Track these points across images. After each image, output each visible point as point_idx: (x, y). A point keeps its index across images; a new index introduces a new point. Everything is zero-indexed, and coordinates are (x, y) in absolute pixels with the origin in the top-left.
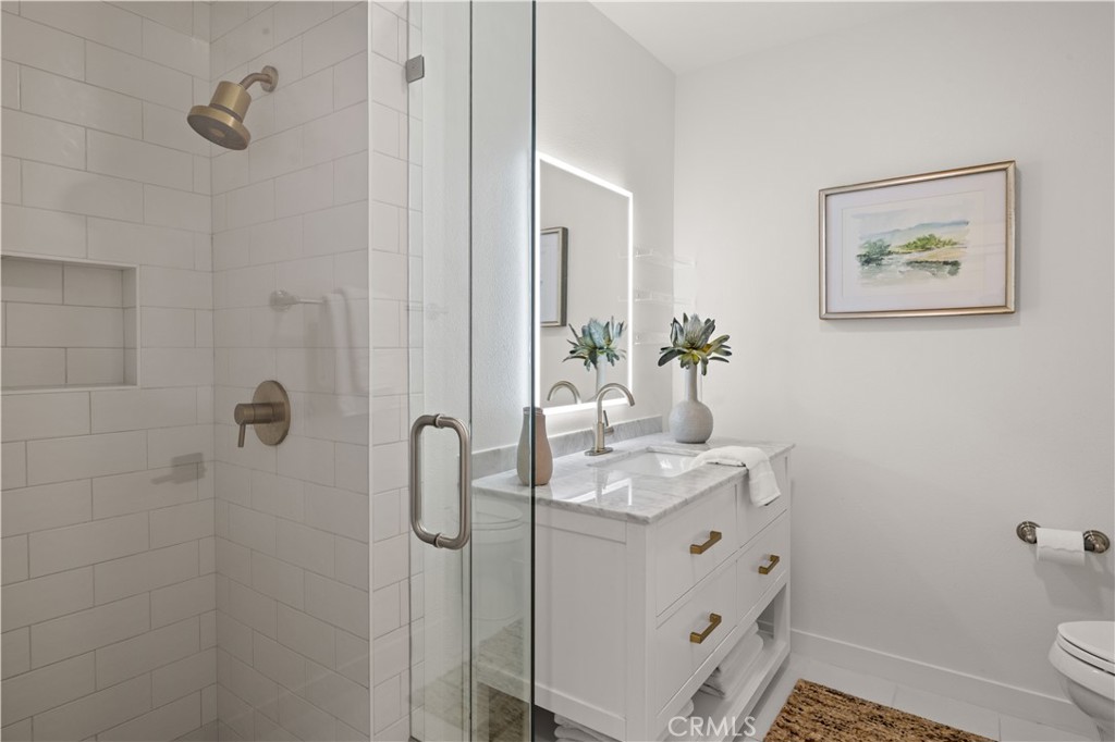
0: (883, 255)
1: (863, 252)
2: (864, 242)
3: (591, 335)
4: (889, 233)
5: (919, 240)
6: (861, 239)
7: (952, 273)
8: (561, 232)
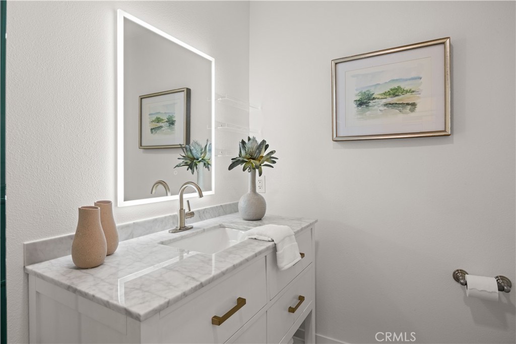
0: (369, 100)
1: (358, 98)
2: (358, 92)
3: (191, 151)
4: (374, 86)
5: (392, 90)
6: (356, 90)
7: (412, 111)
8: (185, 91)
